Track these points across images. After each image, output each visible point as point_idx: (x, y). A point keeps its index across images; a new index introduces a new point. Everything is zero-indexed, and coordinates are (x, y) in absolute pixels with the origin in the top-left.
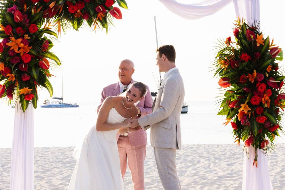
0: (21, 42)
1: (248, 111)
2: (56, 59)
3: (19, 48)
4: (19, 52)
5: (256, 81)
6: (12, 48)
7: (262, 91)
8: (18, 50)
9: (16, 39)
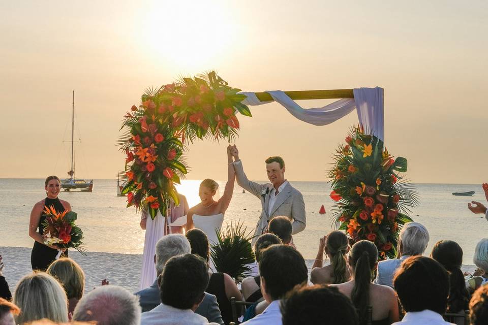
0: (148, 152)
1: (357, 227)
2: (182, 168)
3: (146, 158)
4: (146, 161)
5: (364, 194)
6: (140, 157)
7: (370, 205)
8: (144, 160)
9: (143, 148)
